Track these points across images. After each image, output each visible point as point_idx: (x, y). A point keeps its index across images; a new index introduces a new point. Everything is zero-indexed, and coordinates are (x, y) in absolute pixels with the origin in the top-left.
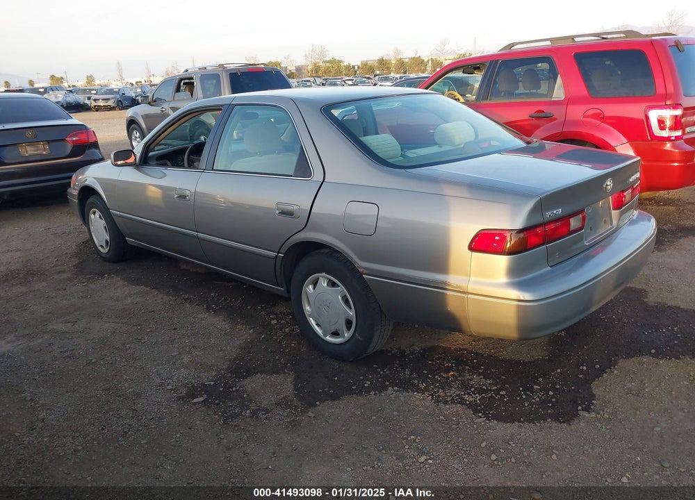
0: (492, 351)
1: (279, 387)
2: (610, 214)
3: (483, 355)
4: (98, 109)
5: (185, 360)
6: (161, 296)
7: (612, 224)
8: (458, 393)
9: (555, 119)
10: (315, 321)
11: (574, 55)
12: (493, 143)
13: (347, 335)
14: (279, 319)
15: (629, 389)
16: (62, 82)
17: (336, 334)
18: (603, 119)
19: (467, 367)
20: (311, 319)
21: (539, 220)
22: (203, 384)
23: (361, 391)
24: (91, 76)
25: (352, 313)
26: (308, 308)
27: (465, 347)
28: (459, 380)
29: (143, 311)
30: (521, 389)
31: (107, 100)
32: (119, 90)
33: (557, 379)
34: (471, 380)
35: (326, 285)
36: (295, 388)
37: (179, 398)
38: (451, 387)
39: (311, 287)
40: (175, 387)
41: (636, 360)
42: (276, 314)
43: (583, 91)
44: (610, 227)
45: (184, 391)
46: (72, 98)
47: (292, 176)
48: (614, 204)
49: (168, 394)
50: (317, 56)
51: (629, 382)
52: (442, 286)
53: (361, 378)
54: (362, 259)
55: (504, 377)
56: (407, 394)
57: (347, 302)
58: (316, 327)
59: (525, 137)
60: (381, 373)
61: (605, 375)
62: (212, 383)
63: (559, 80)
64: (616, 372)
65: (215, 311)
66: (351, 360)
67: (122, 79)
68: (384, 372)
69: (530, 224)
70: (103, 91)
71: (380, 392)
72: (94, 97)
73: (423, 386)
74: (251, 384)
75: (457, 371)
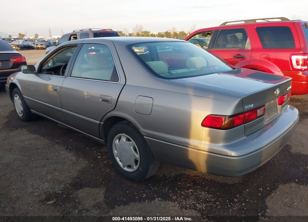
0: (213, 178)
1: (96, 196)
2: (277, 107)
3: (207, 180)
4: (38, 49)
5: (49, 178)
6: (45, 140)
7: (277, 112)
8: (193, 202)
9: (245, 59)
10: (119, 158)
11: (256, 28)
12: (216, 68)
13: (135, 168)
14: (102, 156)
15: (285, 203)
16: (24, 37)
17: (129, 167)
18: (269, 59)
19: (199, 187)
20: (117, 158)
21: (241, 110)
22: (55, 193)
23: (141, 200)
24: (37, 34)
25: (138, 156)
26: (116, 152)
27: (198, 174)
28: (194, 195)
29: (33, 148)
30: (227, 201)
31: (42, 45)
32: (48, 40)
33: (247, 195)
34: (201, 194)
35: (125, 140)
36: (105, 196)
37: (40, 201)
38: (190, 199)
39: (117, 141)
40: (39, 194)
41: (287, 185)
42: (101, 153)
43: (259, 45)
44: (276, 114)
45: (44, 196)
46: (26, 44)
47: (109, 81)
48: (279, 102)
49: (35, 198)
50: (138, 30)
51: (285, 199)
52: (187, 145)
53: (142, 192)
54: (144, 128)
55: (218, 193)
56: (166, 203)
57: (135, 150)
58: (120, 162)
59: (232, 66)
60: (153, 189)
61: (272, 194)
62: (60, 192)
63: (248, 40)
64: (278, 192)
65: (70, 150)
66: (137, 181)
67: (51, 36)
68: (154, 189)
69: (237, 113)
70: (40, 41)
71: (151, 201)
72: (36, 43)
73: (174, 198)
74: (82, 193)
75: (194, 189)
